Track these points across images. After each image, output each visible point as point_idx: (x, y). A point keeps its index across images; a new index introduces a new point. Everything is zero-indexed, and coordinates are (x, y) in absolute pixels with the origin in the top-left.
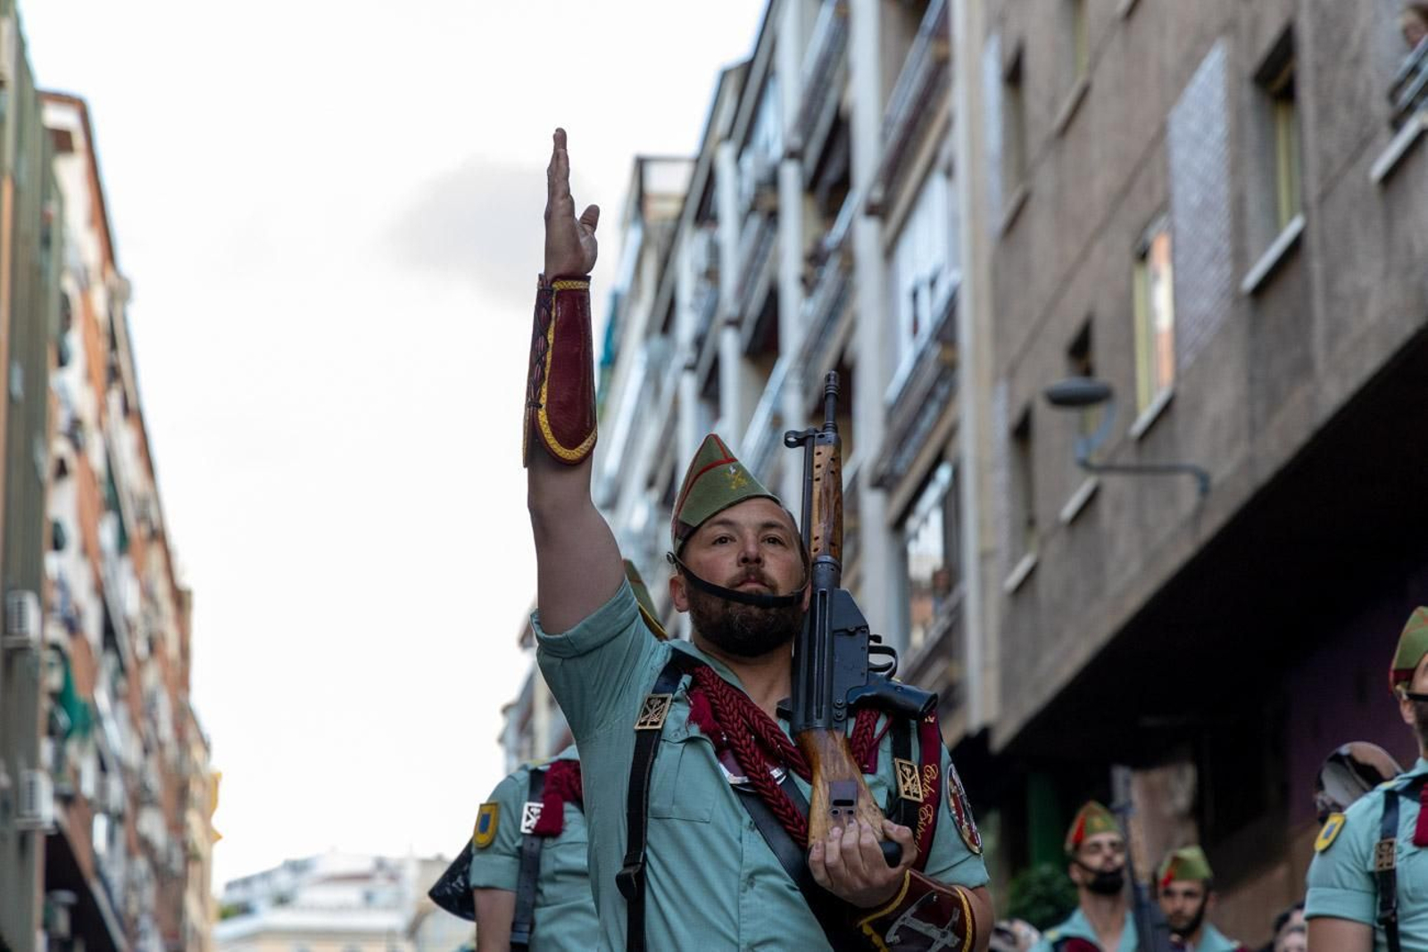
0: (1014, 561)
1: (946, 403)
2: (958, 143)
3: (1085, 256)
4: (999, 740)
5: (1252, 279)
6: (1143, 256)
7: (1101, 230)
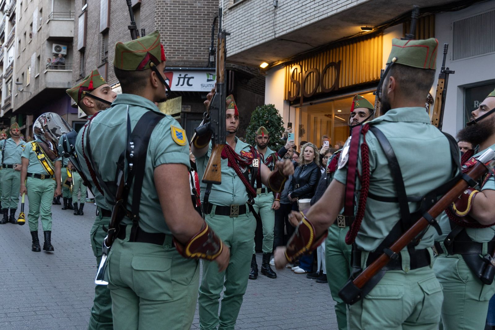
0: (16, 94)
1: (12, 72)
2: (15, 44)
3: (24, 66)
4: (14, 111)
5: (36, 77)
6: (29, 68)
7: (25, 64)
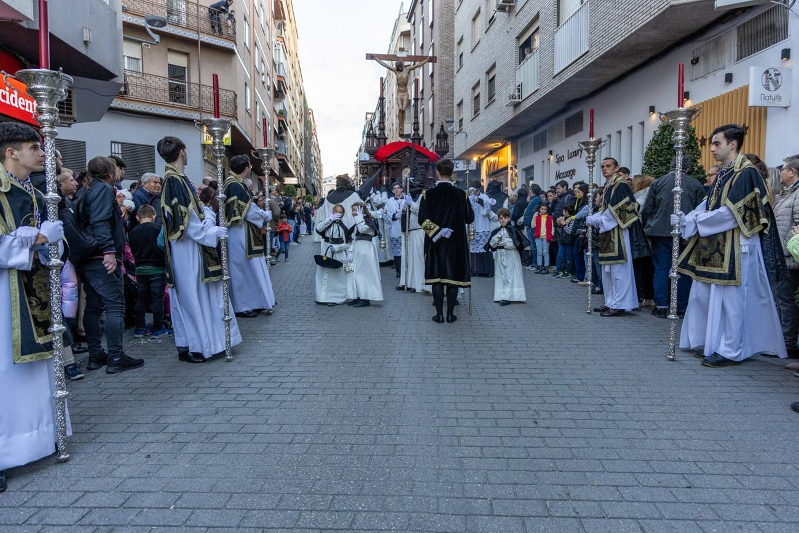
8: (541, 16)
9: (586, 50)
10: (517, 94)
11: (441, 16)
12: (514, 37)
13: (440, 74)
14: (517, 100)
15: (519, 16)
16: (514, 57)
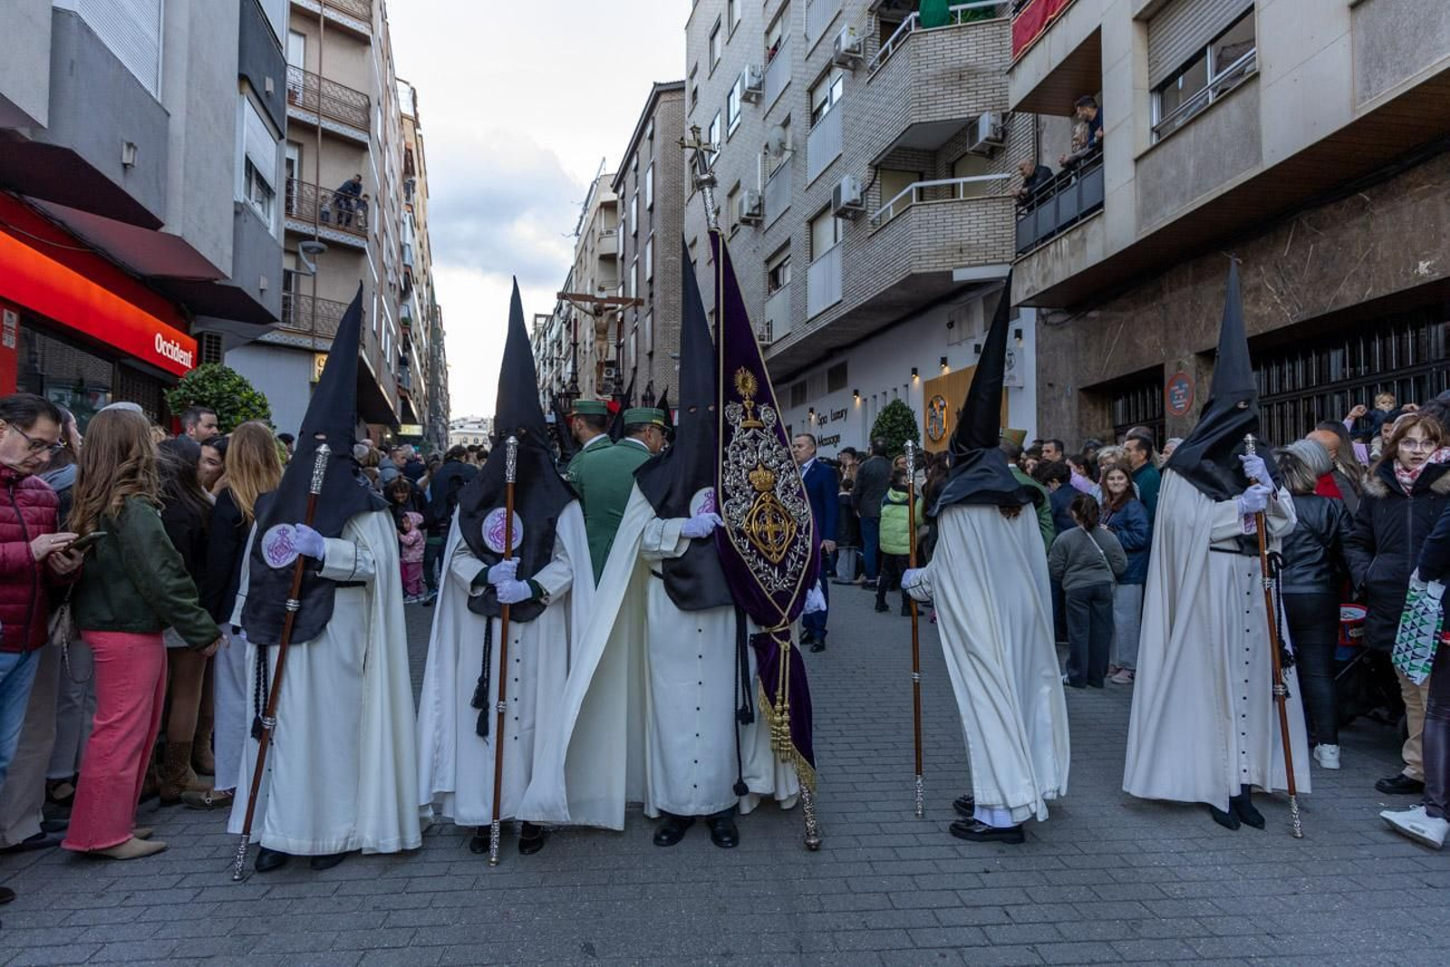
8: (793, 243)
9: (838, 299)
10: (766, 334)
11: (666, 199)
12: (763, 259)
13: (664, 282)
14: (766, 342)
15: (768, 235)
16: (761, 285)
